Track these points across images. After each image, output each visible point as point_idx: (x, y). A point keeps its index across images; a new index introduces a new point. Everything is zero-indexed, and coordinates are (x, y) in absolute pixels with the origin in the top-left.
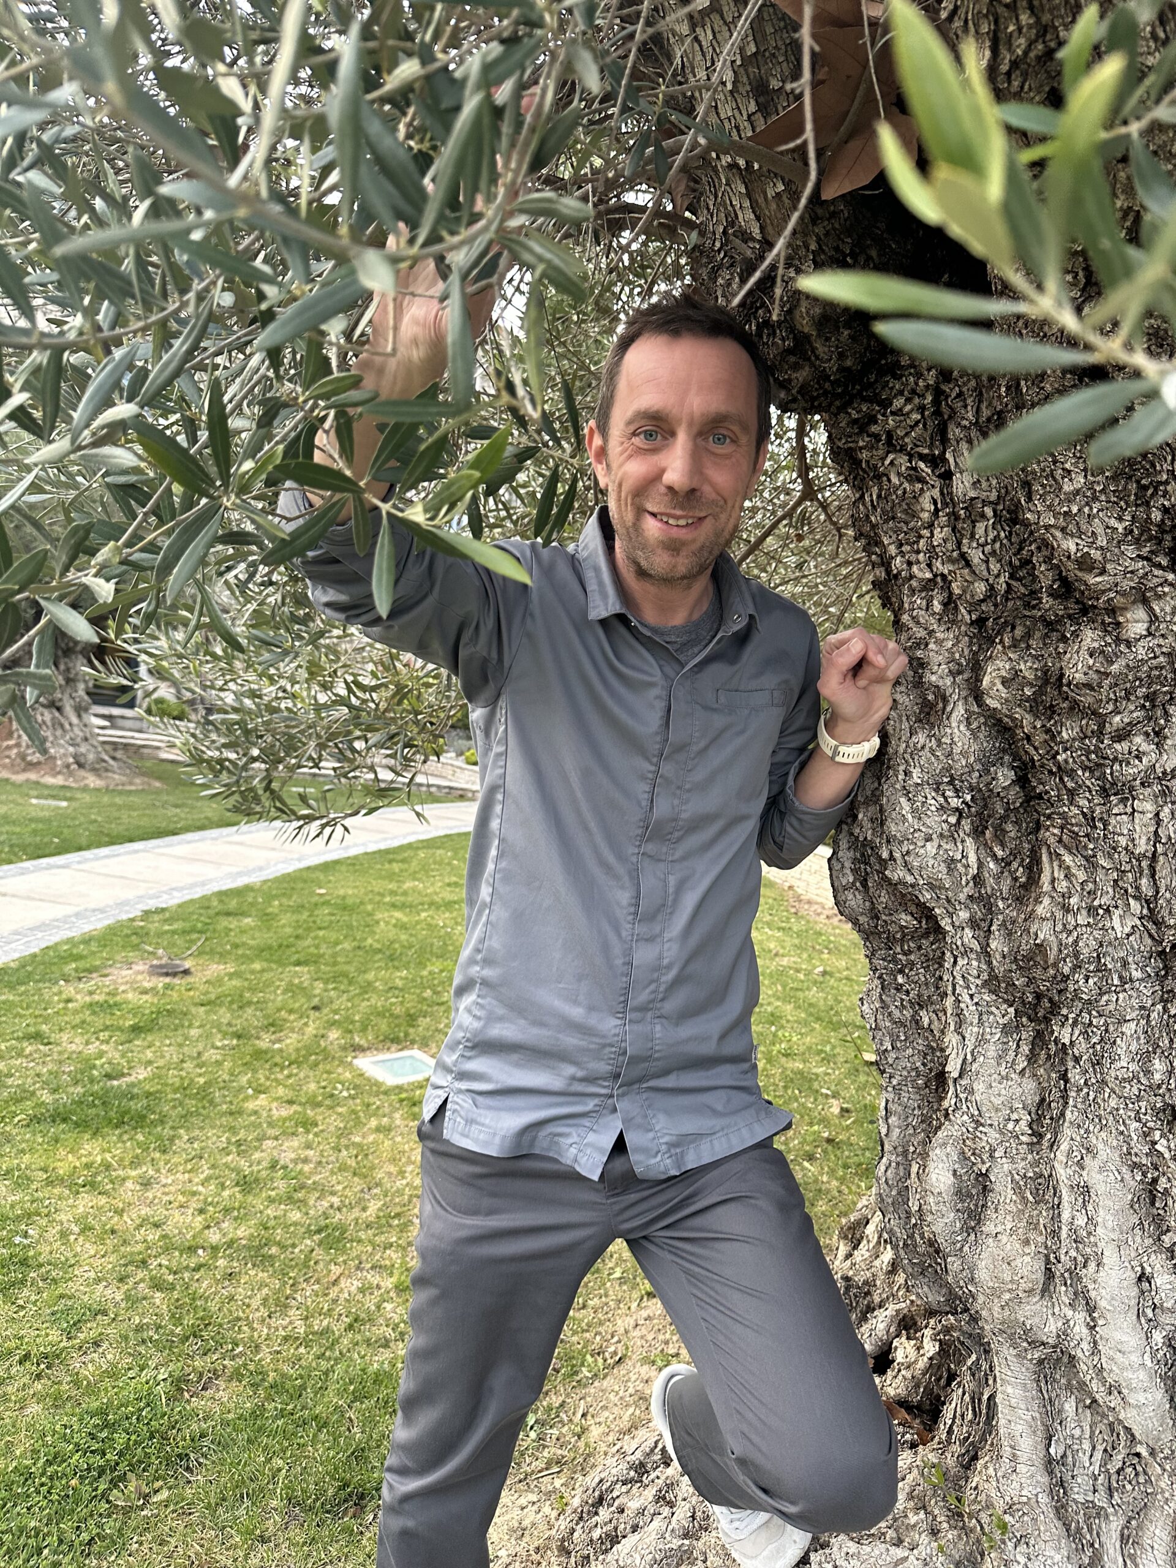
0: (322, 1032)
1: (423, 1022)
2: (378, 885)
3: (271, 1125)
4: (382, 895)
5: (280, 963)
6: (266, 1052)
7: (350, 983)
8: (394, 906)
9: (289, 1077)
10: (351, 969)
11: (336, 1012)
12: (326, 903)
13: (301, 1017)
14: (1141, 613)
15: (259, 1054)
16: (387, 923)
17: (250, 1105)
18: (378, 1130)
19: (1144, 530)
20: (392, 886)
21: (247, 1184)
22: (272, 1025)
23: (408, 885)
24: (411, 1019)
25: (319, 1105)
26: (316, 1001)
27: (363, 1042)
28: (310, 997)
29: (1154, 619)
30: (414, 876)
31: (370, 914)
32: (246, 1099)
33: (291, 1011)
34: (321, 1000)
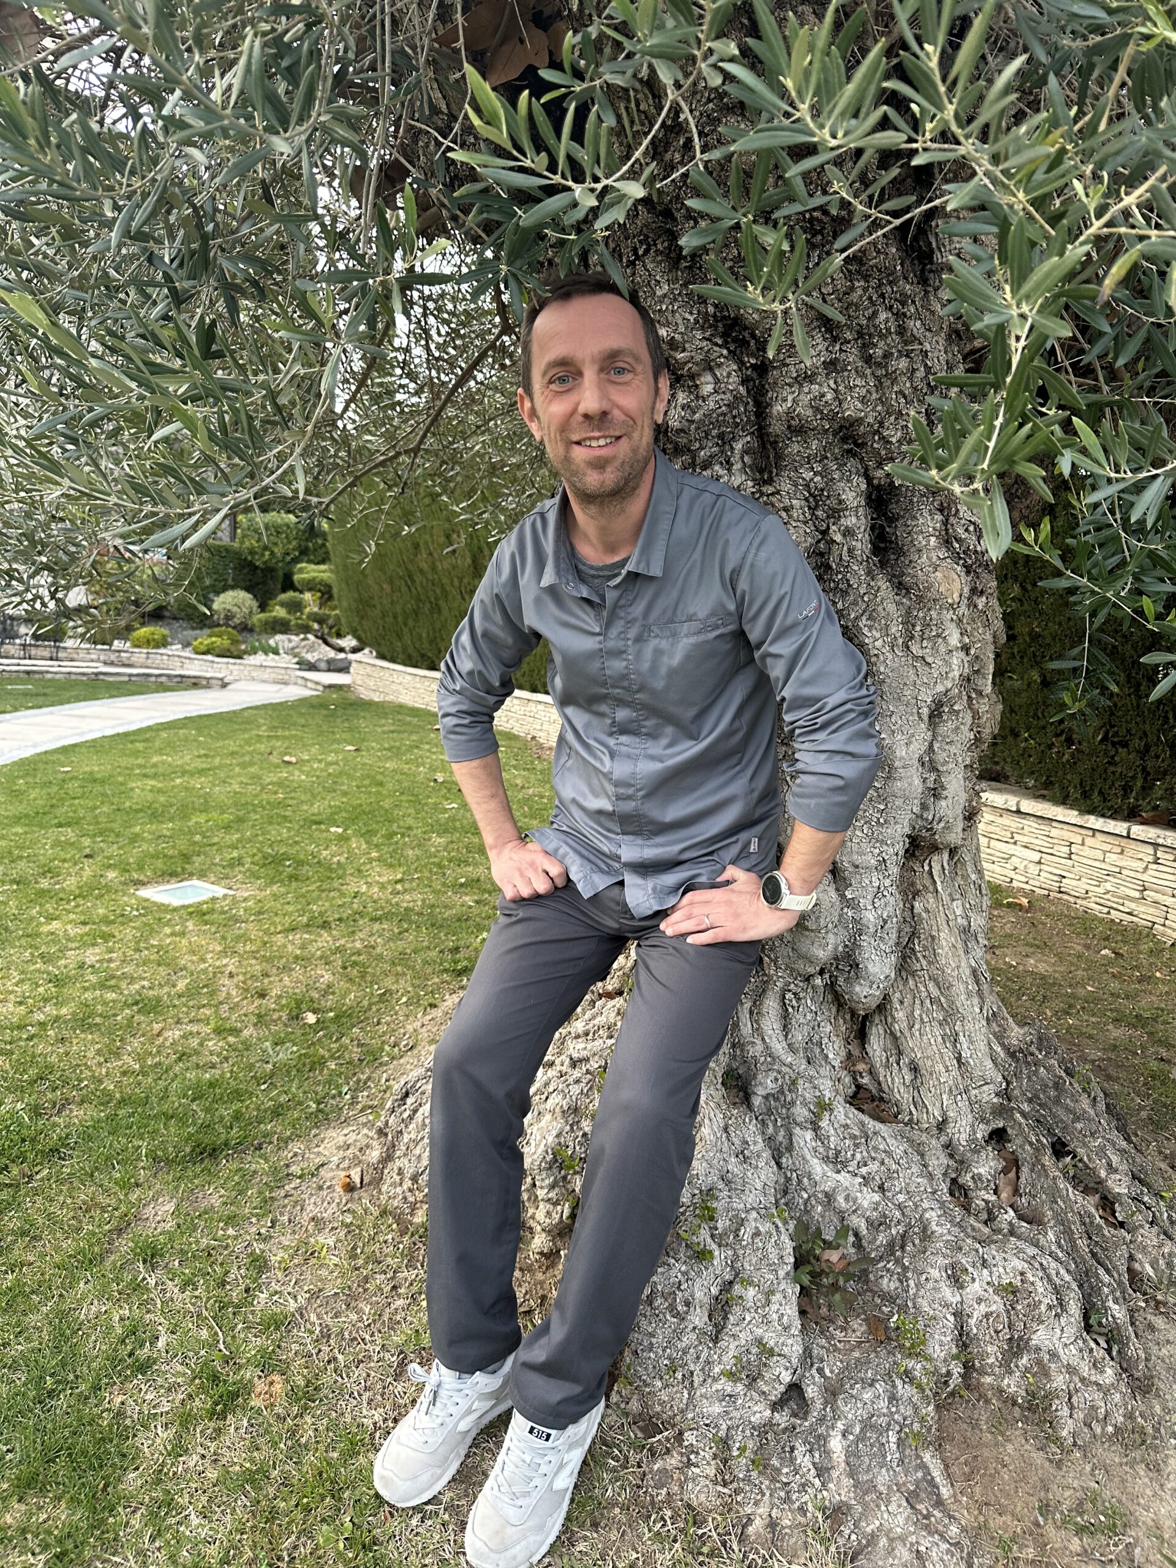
0: (99, 873)
1: (197, 860)
2: (125, 761)
3: (68, 940)
4: (132, 769)
5: (41, 826)
6: (49, 891)
7: (118, 836)
8: (145, 776)
9: (77, 906)
10: (116, 826)
11: (109, 858)
12: (75, 778)
13: (75, 864)
14: (708, 378)
15: (42, 893)
16: (143, 790)
17: (45, 929)
18: (173, 934)
19: (706, 320)
20: (140, 761)
21: (58, 981)
22: (49, 871)
23: (155, 759)
24: (186, 858)
25: (113, 922)
26: (87, 851)
27: (142, 878)
28: (80, 850)
29: (717, 381)
30: (160, 751)
31: (122, 784)
32: (40, 924)
33: (64, 861)
34: (92, 849)
